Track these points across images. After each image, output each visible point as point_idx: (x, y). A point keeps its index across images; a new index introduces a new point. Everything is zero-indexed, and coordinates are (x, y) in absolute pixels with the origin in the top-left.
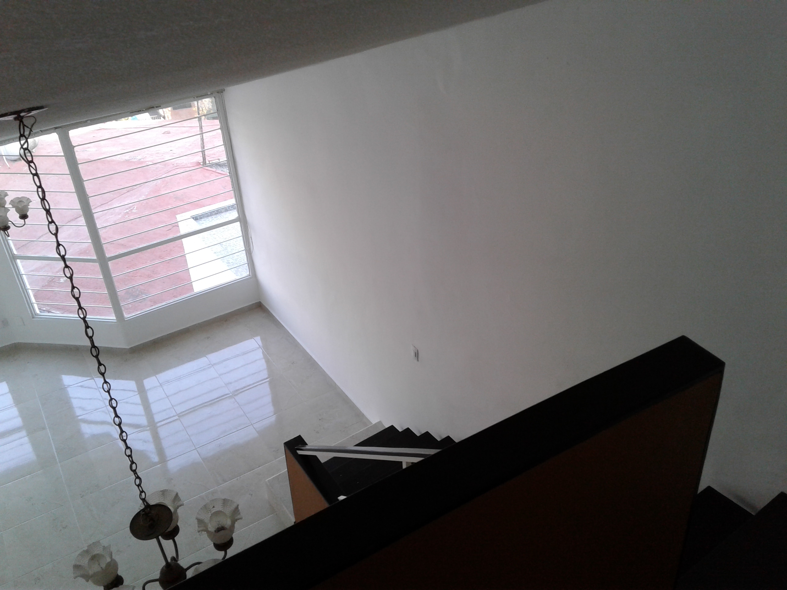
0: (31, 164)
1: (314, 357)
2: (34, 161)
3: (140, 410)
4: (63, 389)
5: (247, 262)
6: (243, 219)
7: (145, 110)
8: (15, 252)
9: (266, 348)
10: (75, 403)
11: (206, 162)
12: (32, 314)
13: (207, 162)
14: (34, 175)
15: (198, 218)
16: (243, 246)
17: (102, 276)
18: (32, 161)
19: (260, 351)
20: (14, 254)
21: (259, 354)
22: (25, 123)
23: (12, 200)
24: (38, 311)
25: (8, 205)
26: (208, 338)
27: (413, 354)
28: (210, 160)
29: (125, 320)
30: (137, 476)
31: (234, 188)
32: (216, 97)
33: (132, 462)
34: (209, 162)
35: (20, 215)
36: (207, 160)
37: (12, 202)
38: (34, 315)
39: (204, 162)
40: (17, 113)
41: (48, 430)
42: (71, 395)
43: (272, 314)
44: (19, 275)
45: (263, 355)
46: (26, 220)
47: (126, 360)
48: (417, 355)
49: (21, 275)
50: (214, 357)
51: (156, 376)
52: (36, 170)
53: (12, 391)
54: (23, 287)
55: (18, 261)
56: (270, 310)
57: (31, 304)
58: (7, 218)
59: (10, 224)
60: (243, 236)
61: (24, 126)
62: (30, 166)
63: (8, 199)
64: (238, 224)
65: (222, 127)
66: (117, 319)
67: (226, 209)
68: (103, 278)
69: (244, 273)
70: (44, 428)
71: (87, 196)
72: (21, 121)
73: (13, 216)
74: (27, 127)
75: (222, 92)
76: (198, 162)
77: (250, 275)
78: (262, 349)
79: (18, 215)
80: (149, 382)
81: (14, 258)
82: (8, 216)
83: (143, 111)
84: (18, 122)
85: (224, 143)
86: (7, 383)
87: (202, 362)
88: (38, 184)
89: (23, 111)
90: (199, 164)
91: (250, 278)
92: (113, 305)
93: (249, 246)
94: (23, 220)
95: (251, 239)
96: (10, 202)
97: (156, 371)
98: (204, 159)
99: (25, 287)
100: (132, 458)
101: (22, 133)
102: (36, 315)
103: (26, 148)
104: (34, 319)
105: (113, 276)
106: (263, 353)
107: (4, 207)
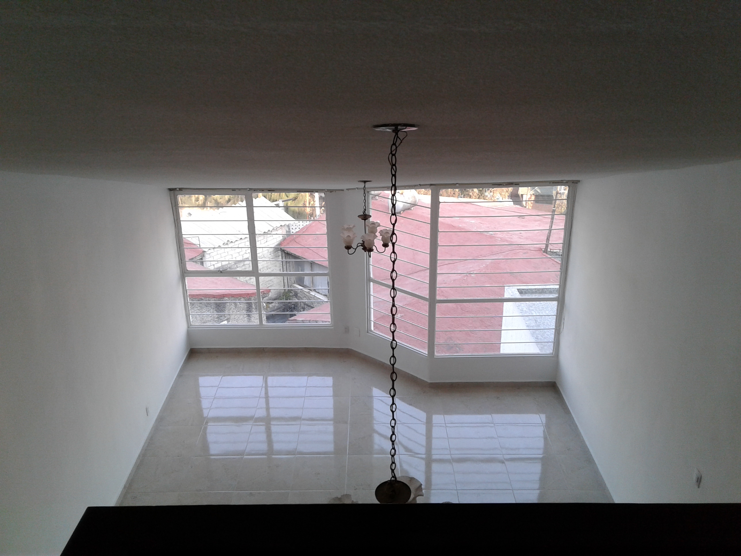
0: (393, 167)
1: (591, 450)
2: (396, 165)
3: (423, 440)
4: (371, 397)
5: (553, 341)
6: (561, 301)
7: (504, 184)
8: (372, 276)
9: (548, 426)
10: (375, 414)
11: (547, 249)
12: (368, 329)
13: (549, 250)
14: (393, 175)
15: (523, 292)
16: (554, 325)
17: (428, 314)
18: (395, 165)
19: (542, 429)
20: (371, 277)
21: (540, 431)
22: (399, 136)
23: (381, 230)
24: (372, 328)
25: (378, 234)
26: (498, 398)
27: (695, 478)
28: (551, 248)
29: (435, 357)
30: (393, 447)
31: (562, 270)
32: (570, 186)
33: (393, 433)
34: (550, 250)
35: (383, 243)
36: (548, 248)
37: (381, 232)
38: (369, 330)
39: (546, 249)
40: (396, 125)
41: (349, 425)
42: (374, 407)
43: (563, 397)
44: (369, 295)
45: (544, 434)
46: (386, 248)
47: (425, 392)
48: (699, 480)
49: (370, 295)
50: (498, 418)
51: (445, 416)
52: (395, 172)
53: (335, 386)
54: (369, 306)
55: (372, 283)
56: (562, 393)
57: (370, 320)
58: (374, 243)
59: (374, 248)
60: (557, 316)
61: (398, 137)
62: (392, 168)
63: (379, 229)
64: (555, 303)
65: (568, 213)
66: (428, 355)
67: (550, 291)
68: (428, 316)
69: (549, 350)
70: (346, 423)
71: (437, 244)
72: (397, 134)
73: (378, 243)
74: (399, 139)
75: (577, 183)
76: (541, 248)
77: (553, 354)
78: (544, 427)
79: (382, 243)
80: (437, 419)
81: (369, 280)
82: (375, 241)
83: (503, 185)
84: (394, 134)
85: (565, 227)
86: (333, 378)
87: (485, 418)
88: (394, 183)
89: (400, 125)
90: (540, 249)
91: (553, 357)
92: (429, 340)
93: (560, 326)
94: (384, 248)
95: (563, 320)
96: (380, 231)
97: (447, 412)
98: (547, 246)
99: (370, 306)
100: (394, 429)
101: (395, 143)
102: (370, 331)
103: (393, 154)
104: (367, 334)
105: (436, 317)
106: (544, 431)
107: (375, 234)
